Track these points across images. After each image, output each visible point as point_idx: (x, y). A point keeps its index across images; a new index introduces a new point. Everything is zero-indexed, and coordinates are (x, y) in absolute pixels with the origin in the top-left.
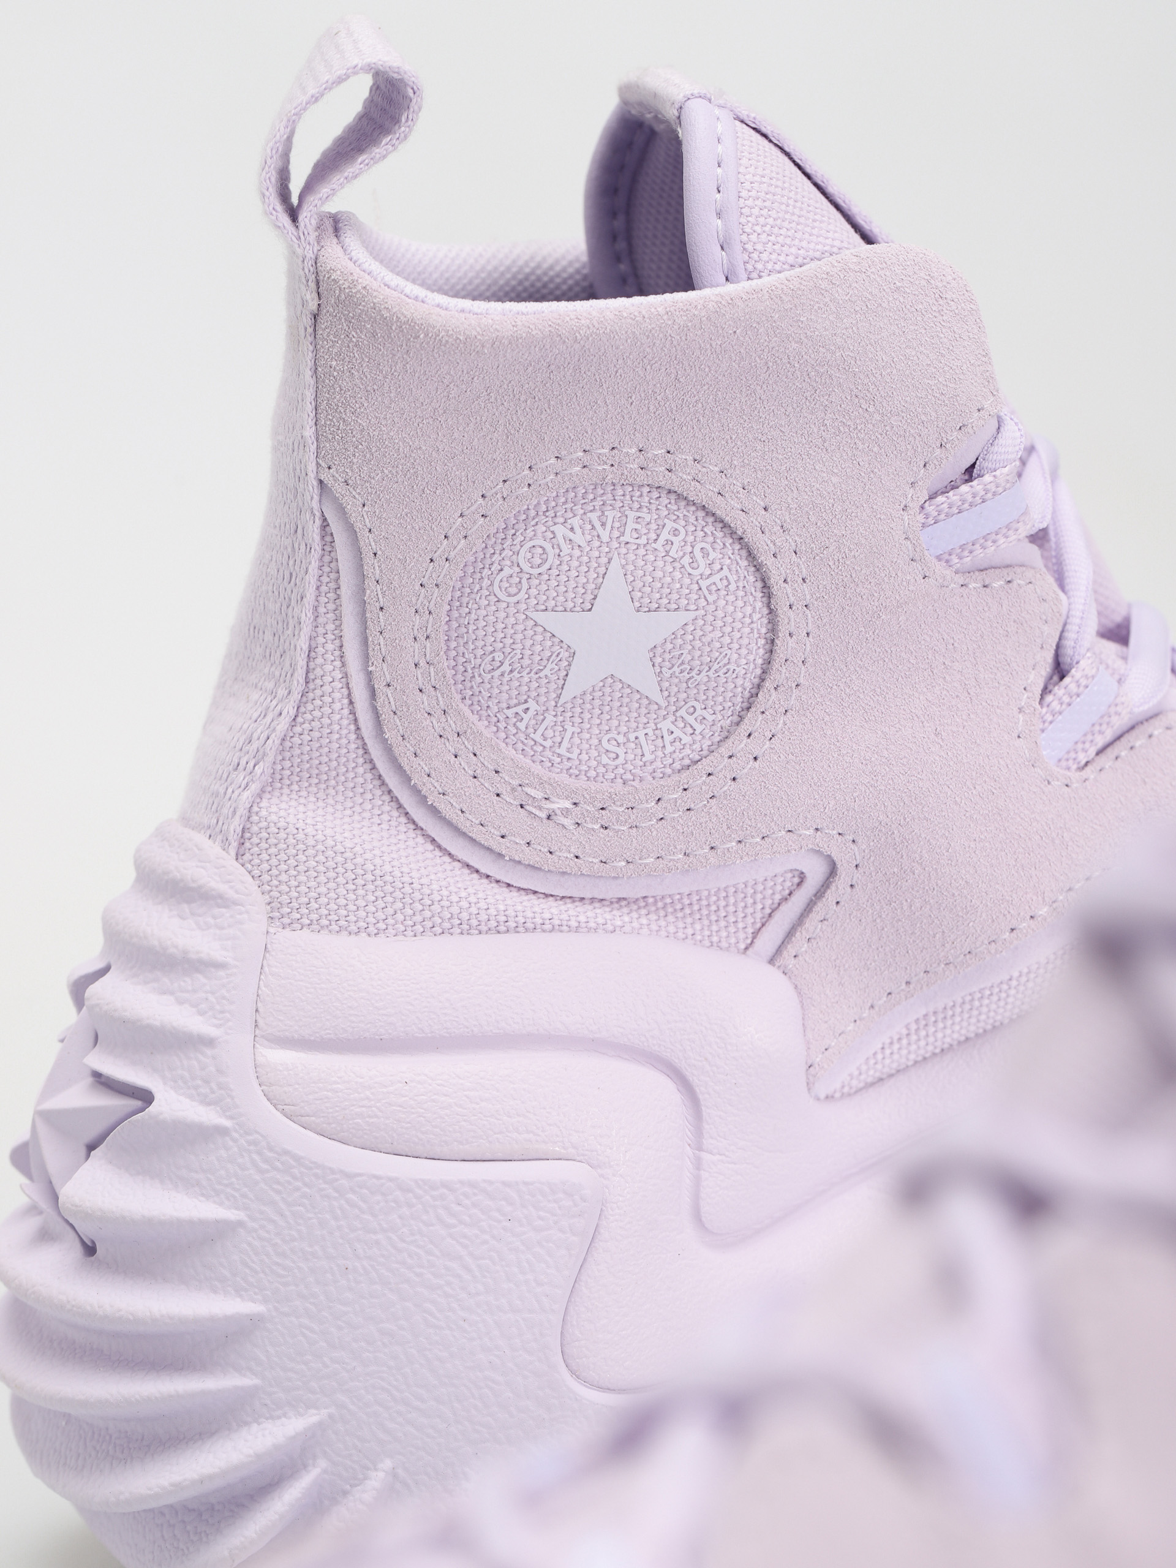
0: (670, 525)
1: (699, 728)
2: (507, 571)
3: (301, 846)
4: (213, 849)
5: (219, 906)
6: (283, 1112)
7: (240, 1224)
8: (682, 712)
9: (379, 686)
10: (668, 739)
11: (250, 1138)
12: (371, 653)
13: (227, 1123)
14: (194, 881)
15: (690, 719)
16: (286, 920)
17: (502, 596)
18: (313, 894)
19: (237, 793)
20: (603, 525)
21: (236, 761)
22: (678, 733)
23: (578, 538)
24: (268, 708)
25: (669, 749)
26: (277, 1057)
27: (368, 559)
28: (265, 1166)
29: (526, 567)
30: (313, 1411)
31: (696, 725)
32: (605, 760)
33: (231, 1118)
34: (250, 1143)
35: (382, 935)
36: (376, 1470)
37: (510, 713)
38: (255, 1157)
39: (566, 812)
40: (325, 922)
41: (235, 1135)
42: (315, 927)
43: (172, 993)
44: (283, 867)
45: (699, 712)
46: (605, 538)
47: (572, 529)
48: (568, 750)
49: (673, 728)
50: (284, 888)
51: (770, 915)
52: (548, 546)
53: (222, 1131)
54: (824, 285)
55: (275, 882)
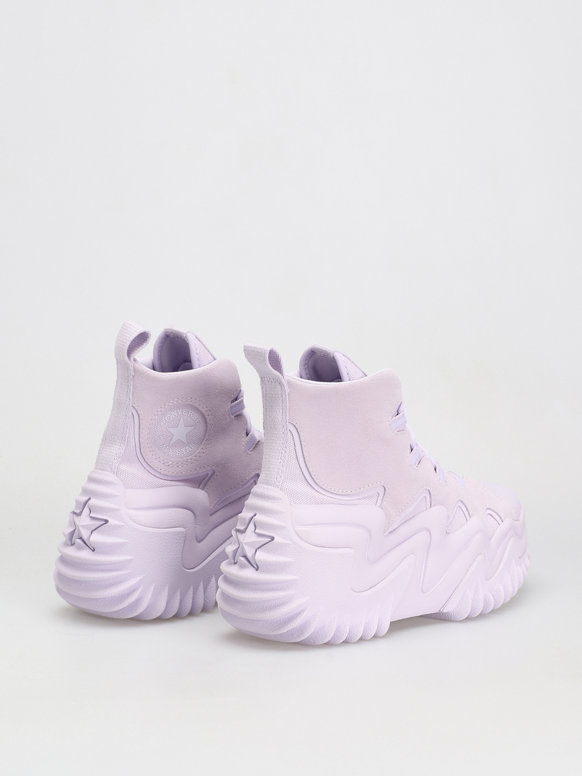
0: (190, 411)
1: (193, 448)
2: (164, 421)
3: (128, 473)
4: (111, 474)
5: (115, 485)
6: (133, 521)
7: (128, 542)
8: (190, 445)
9: (141, 443)
10: (188, 450)
11: (128, 527)
12: (140, 437)
13: (124, 524)
14: (110, 481)
15: (191, 446)
16: (127, 487)
17: (162, 425)
18: (131, 482)
19: (115, 464)
20: (180, 412)
21: (114, 458)
22: (189, 449)
23: (176, 414)
24: (119, 448)
25: (188, 452)
26: (131, 512)
27: (141, 420)
28: (132, 531)
29: (167, 420)
30: (141, 576)
31: (192, 447)
32: (177, 454)
33: (124, 523)
34: (128, 528)
35: (140, 489)
36: (152, 585)
37: (161, 447)
38: (130, 530)
39: (171, 464)
40: (133, 487)
41: (126, 526)
42: (132, 488)
43: (108, 501)
44: (125, 477)
45: (193, 445)
46: (180, 414)
47: (174, 413)
48: (171, 453)
49: (188, 448)
50: (126, 481)
51: (202, 482)
52: (171, 416)
53: (123, 526)
54: (217, 367)
55: (124, 480)
